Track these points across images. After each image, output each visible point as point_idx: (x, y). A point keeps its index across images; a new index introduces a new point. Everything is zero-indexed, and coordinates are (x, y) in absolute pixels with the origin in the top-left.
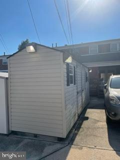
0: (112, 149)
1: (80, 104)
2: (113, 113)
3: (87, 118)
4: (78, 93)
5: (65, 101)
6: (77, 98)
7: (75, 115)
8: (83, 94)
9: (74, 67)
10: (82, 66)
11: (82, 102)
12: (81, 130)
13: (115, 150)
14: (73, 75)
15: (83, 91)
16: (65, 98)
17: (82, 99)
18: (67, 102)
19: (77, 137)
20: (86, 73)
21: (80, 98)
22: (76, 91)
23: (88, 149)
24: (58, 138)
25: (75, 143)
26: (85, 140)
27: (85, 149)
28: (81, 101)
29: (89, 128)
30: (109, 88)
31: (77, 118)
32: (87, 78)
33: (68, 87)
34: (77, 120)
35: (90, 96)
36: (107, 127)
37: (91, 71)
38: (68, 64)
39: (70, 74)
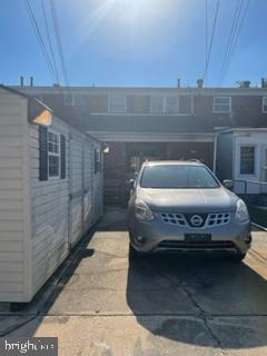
0: (130, 312)
1: (76, 222)
2: (139, 238)
3: (91, 252)
4: (71, 197)
5: (33, 217)
6: (69, 209)
7: (62, 246)
8: (86, 199)
9: (63, 138)
10: (84, 136)
11: (82, 217)
12: (73, 278)
13: (135, 314)
14: (59, 155)
15: (85, 192)
16: (33, 208)
17: (83, 211)
18: (38, 220)
19: (61, 295)
20: (96, 153)
21: (77, 209)
22: (66, 192)
23: (82, 319)
24: (13, 304)
25: (53, 310)
26: (77, 301)
27: (73, 321)
28: (79, 214)
29: (92, 273)
30: (138, 187)
31: (65, 253)
32: (96, 164)
33: (44, 183)
34: (67, 258)
35: (105, 203)
36: (127, 267)
37: (107, 150)
38: (42, 129)
39: (50, 153)
